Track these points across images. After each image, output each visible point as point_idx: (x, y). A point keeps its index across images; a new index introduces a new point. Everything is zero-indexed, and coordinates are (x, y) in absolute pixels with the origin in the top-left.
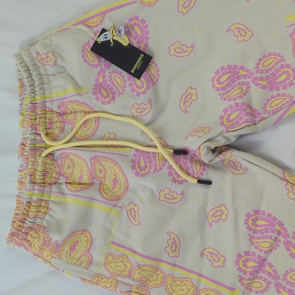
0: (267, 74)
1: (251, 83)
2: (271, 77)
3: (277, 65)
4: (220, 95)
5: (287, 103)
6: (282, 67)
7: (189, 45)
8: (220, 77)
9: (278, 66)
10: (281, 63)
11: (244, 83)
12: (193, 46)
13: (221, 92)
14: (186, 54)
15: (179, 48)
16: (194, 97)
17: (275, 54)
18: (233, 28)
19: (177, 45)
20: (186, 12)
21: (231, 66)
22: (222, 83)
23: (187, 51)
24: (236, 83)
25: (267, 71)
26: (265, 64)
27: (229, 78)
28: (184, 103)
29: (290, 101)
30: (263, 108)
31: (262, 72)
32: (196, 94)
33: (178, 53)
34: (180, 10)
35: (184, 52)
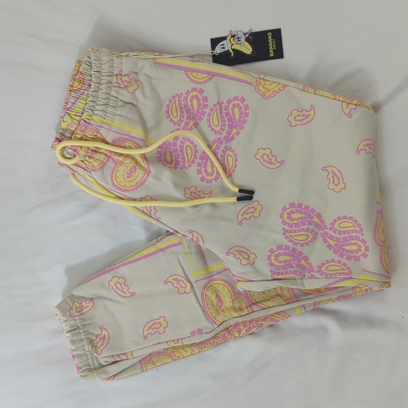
0: (339, 236)
1: (319, 235)
2: (342, 240)
3: (352, 232)
4: (284, 229)
5: (344, 274)
6: (357, 238)
7: (279, 160)
8: (292, 212)
9: (354, 234)
10: (357, 234)
11: (313, 230)
12: (282, 162)
13: (286, 227)
14: (272, 166)
15: (268, 156)
16: (256, 214)
17: (355, 221)
18: (329, 169)
19: (267, 152)
20: (294, 125)
21: (309, 207)
22: (293, 220)
23: (274, 164)
24: (305, 227)
25: (340, 233)
26: (342, 225)
27: (301, 218)
28: (244, 213)
29: (347, 274)
30: (319, 267)
31: (335, 232)
32: (259, 212)
33: (264, 160)
34: (290, 119)
35: (271, 163)
